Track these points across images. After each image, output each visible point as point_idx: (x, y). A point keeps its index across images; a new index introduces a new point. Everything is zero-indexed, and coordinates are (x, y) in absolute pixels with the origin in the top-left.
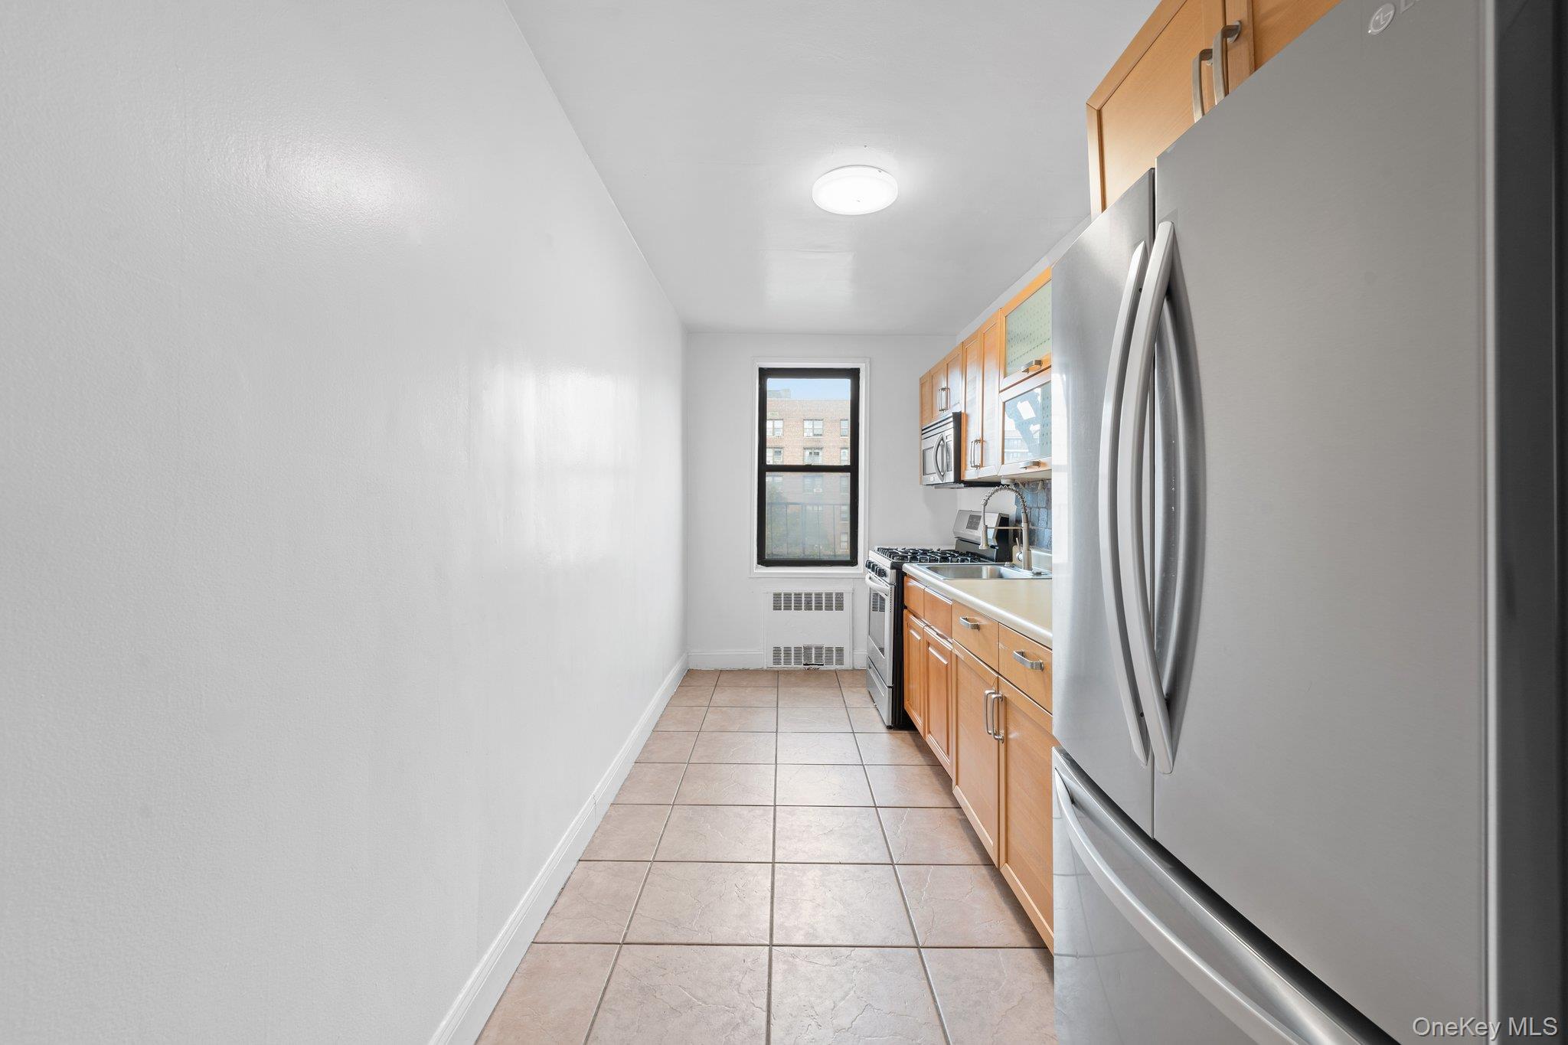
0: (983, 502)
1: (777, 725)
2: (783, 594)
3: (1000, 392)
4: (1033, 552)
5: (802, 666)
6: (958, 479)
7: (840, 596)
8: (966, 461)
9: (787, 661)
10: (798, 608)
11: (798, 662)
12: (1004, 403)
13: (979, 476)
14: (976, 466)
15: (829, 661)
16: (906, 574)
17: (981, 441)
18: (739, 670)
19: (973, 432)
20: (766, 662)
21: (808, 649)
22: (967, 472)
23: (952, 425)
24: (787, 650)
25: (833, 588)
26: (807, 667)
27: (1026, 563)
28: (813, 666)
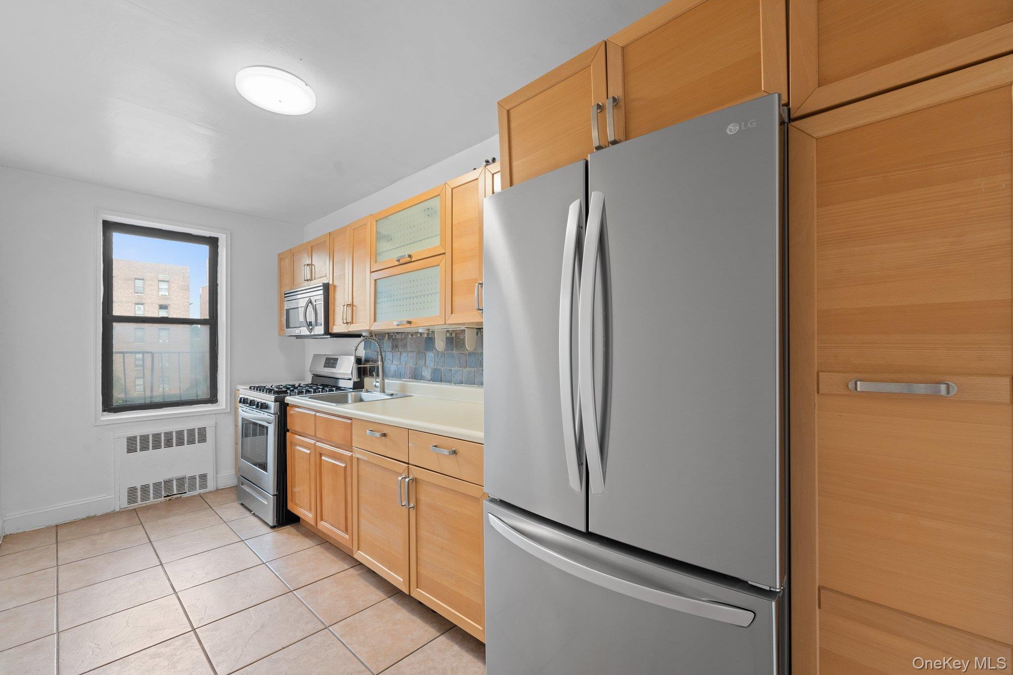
0: (354, 348)
1: (158, 558)
2: (138, 437)
3: (371, 272)
4: (386, 381)
5: (162, 499)
6: (327, 332)
7: (202, 431)
8: (335, 319)
9: (145, 498)
10: (156, 447)
11: (158, 496)
12: (375, 281)
13: (349, 330)
14: (347, 323)
15: (192, 488)
16: (288, 404)
17: (351, 305)
18: (83, 519)
19: (341, 299)
20: (122, 502)
21: (168, 483)
22: (335, 327)
23: (321, 292)
24: (144, 488)
25: (196, 425)
26: (168, 498)
27: (381, 387)
28: (175, 496)
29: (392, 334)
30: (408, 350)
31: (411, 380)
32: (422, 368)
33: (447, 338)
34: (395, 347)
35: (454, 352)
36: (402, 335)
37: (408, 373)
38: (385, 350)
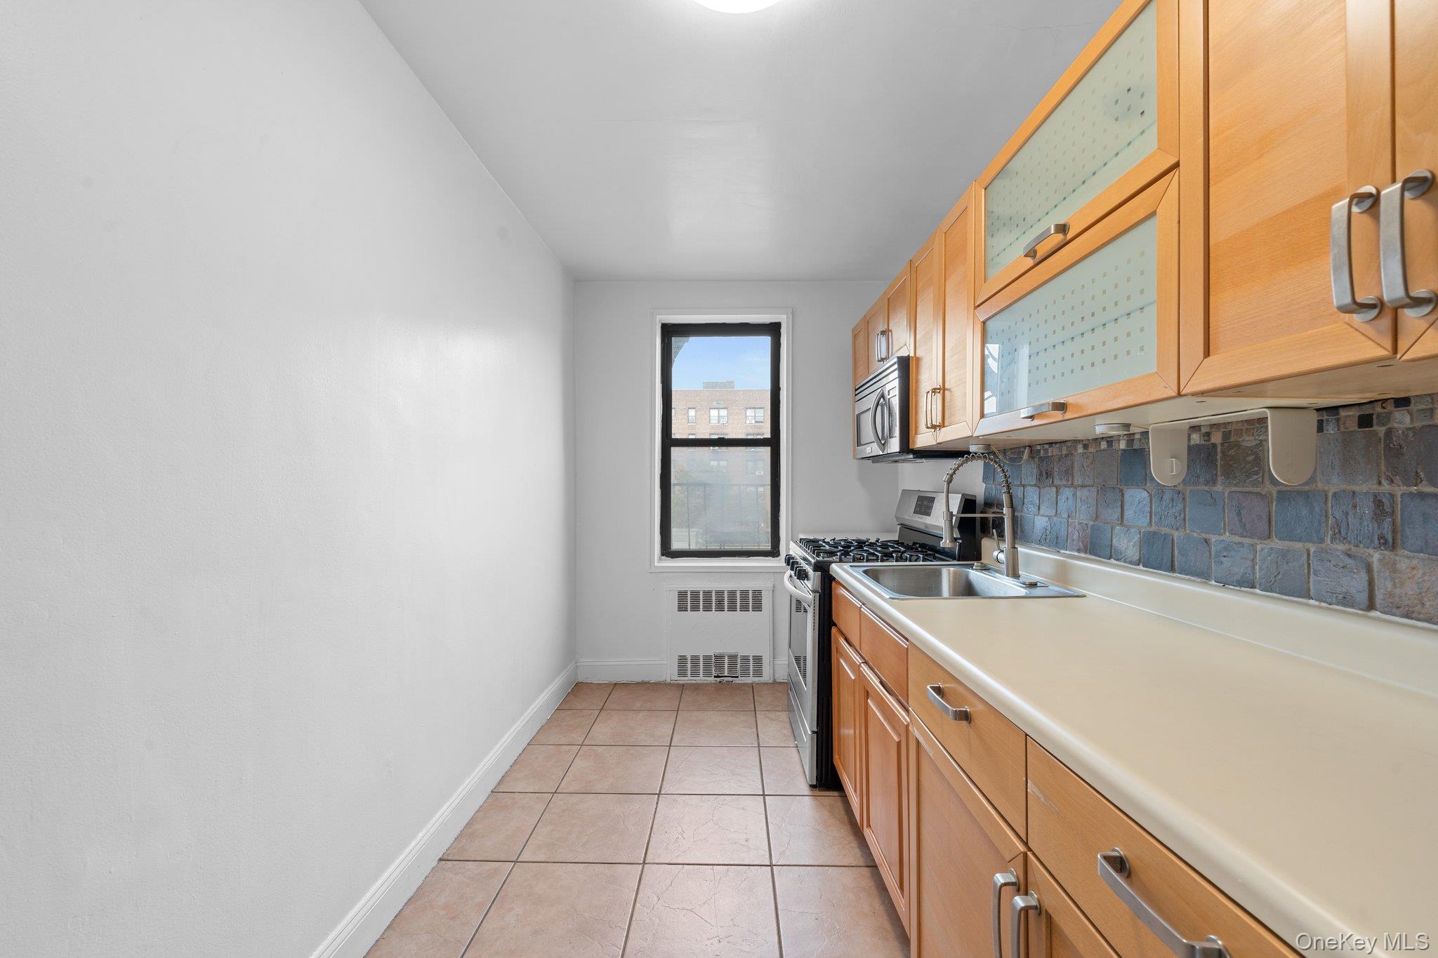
0: (945, 478)
1: (663, 780)
2: (689, 593)
3: (976, 308)
4: (1021, 550)
5: (712, 679)
6: (906, 447)
7: (758, 594)
8: (916, 422)
9: (695, 673)
10: (707, 608)
11: (707, 673)
12: (984, 323)
13: (939, 443)
14: (934, 427)
15: (745, 672)
16: (834, 579)
17: (942, 390)
18: (638, 683)
19: (927, 378)
20: (670, 673)
21: (719, 657)
22: (919, 437)
23: (896, 375)
24: (695, 659)
25: (750, 585)
26: (718, 679)
27: (1010, 565)
28: (726, 679)
29: (1038, 447)
30: (1076, 483)
31: (1083, 555)
32: (1112, 529)
33: (1191, 449)
34: (1045, 476)
35: (1219, 488)
36: (1060, 450)
37: (1076, 536)
38: (1023, 483)
